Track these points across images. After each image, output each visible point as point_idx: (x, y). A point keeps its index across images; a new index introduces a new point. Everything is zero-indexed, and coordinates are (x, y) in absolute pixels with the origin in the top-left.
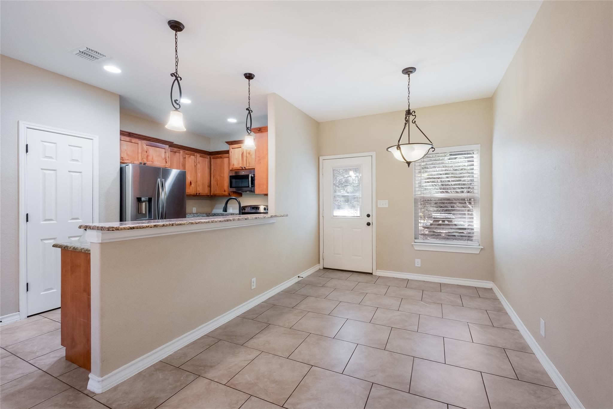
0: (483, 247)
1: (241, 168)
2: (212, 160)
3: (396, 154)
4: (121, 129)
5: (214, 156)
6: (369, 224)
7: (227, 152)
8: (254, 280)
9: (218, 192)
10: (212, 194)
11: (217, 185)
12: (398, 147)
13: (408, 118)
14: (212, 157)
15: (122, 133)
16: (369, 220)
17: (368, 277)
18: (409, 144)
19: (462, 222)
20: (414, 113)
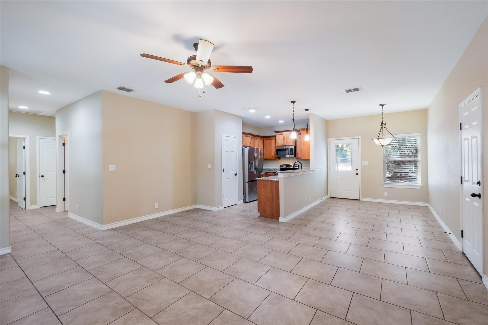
0: (422, 185)
1: (283, 145)
2: (265, 141)
3: (376, 141)
4: (243, 132)
5: (266, 138)
6: (357, 174)
7: (275, 136)
8: (309, 197)
9: (268, 157)
10: (264, 159)
11: (268, 154)
12: (378, 139)
13: (382, 125)
14: (264, 139)
15: (243, 133)
16: (357, 172)
17: (358, 201)
18: (383, 138)
19: (416, 175)
20: (386, 123)
